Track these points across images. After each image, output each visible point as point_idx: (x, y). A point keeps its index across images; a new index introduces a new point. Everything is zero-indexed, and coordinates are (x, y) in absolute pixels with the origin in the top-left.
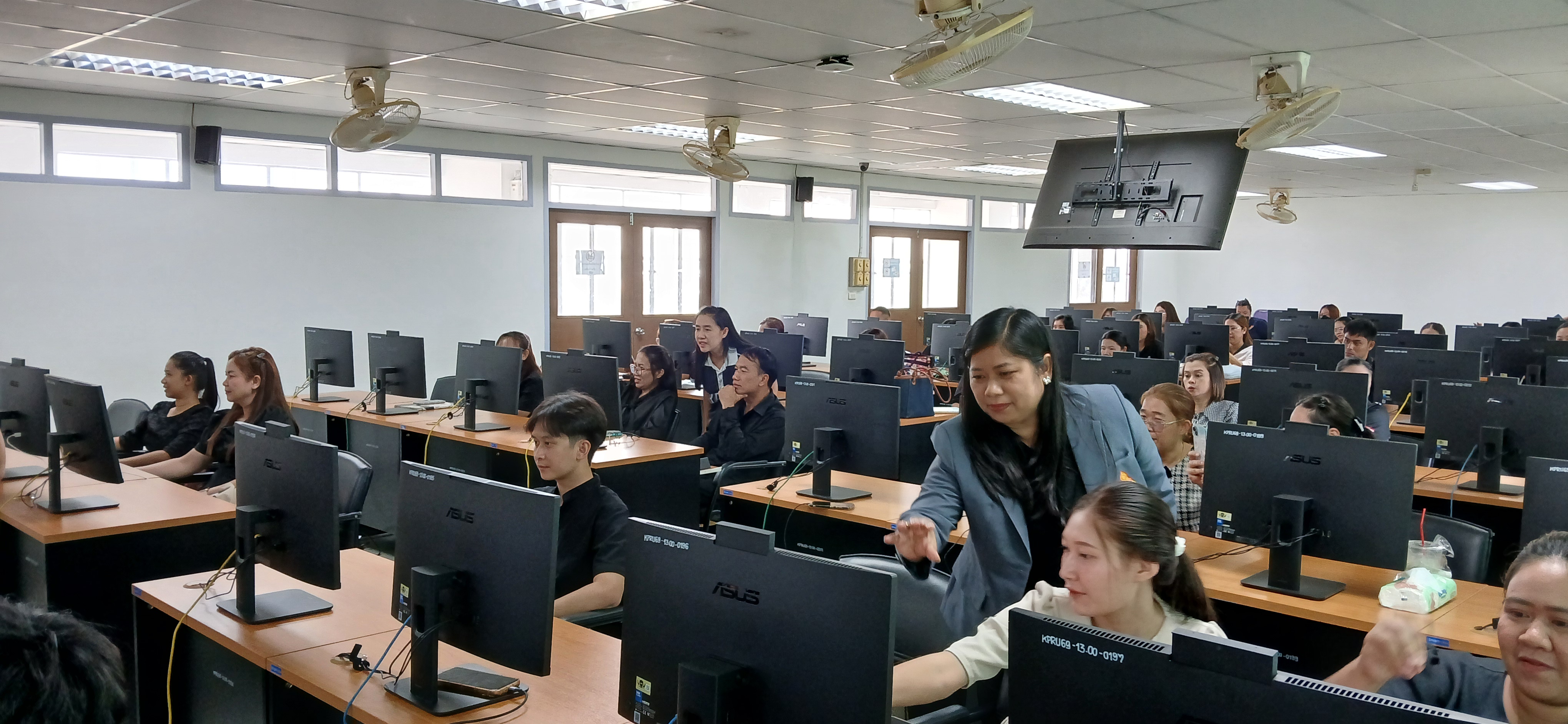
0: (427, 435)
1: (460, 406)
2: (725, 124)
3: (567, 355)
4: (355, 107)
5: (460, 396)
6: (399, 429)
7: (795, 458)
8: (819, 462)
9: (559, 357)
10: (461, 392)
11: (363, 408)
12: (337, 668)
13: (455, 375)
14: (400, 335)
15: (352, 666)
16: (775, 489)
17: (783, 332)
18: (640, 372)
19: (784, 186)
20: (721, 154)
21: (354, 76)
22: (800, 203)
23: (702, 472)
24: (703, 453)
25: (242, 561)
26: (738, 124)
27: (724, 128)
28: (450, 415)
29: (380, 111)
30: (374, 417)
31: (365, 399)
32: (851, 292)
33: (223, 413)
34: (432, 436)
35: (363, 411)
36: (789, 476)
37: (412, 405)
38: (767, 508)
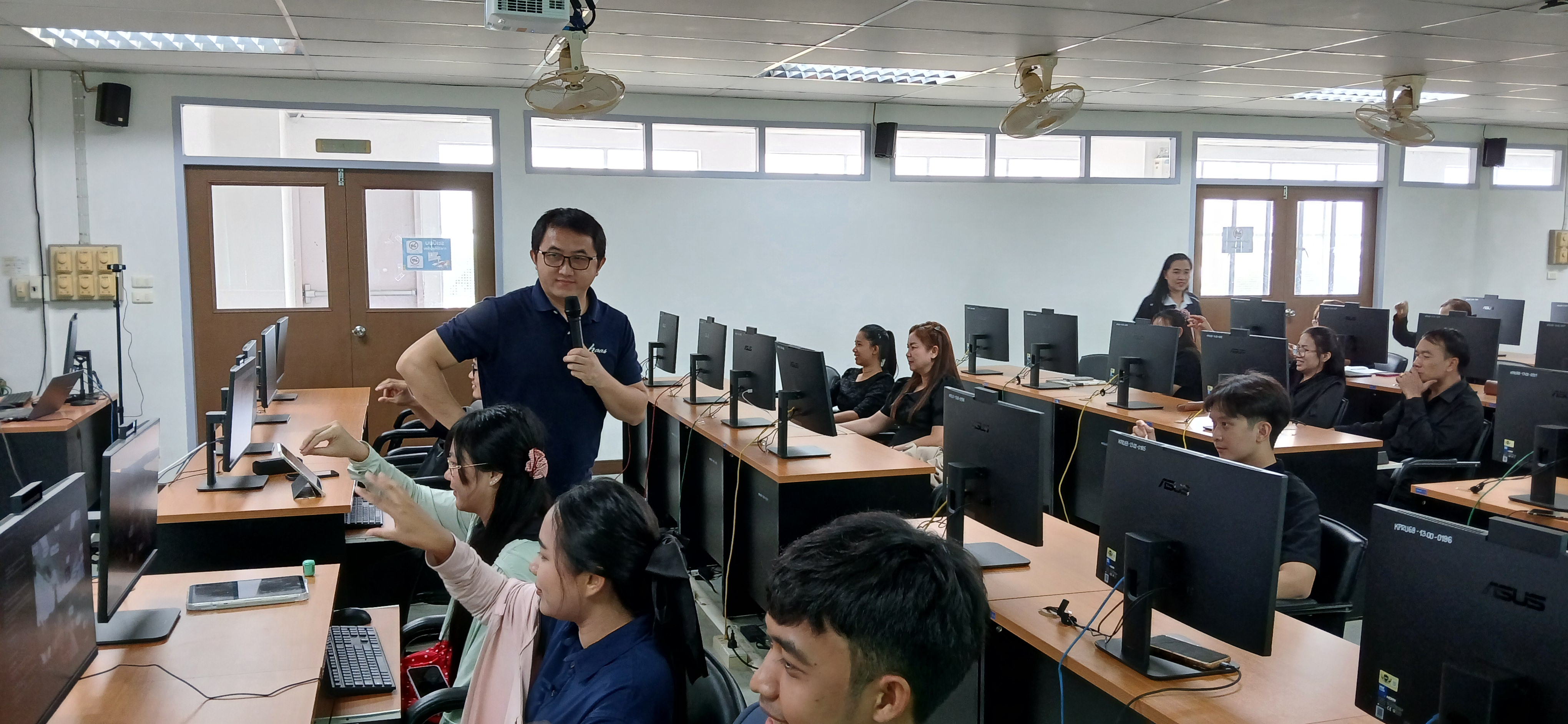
0: (1081, 410)
1: (1113, 384)
2: (1407, 84)
3: (1230, 335)
4: (1024, 95)
5: (1113, 374)
6: (1053, 403)
7: (1507, 458)
8: (1541, 465)
9: (1221, 337)
10: (1114, 370)
11: (1017, 382)
12: (1044, 619)
13: (1108, 353)
14: (1055, 313)
15: (1060, 619)
16: (1481, 492)
17: (1471, 316)
18: (1303, 354)
19: (1467, 150)
20: (1401, 117)
21: (1024, 65)
22: (1488, 169)
23: (1379, 467)
24: (1382, 446)
25: (953, 512)
26: (1422, 84)
27: (1406, 89)
28: (1103, 392)
29: (1046, 97)
30: (1028, 390)
31: (1020, 373)
32: (1551, 270)
33: (903, 380)
34: (1086, 411)
35: (1018, 384)
36: (1501, 478)
37: (1062, 380)
38: (1472, 512)
